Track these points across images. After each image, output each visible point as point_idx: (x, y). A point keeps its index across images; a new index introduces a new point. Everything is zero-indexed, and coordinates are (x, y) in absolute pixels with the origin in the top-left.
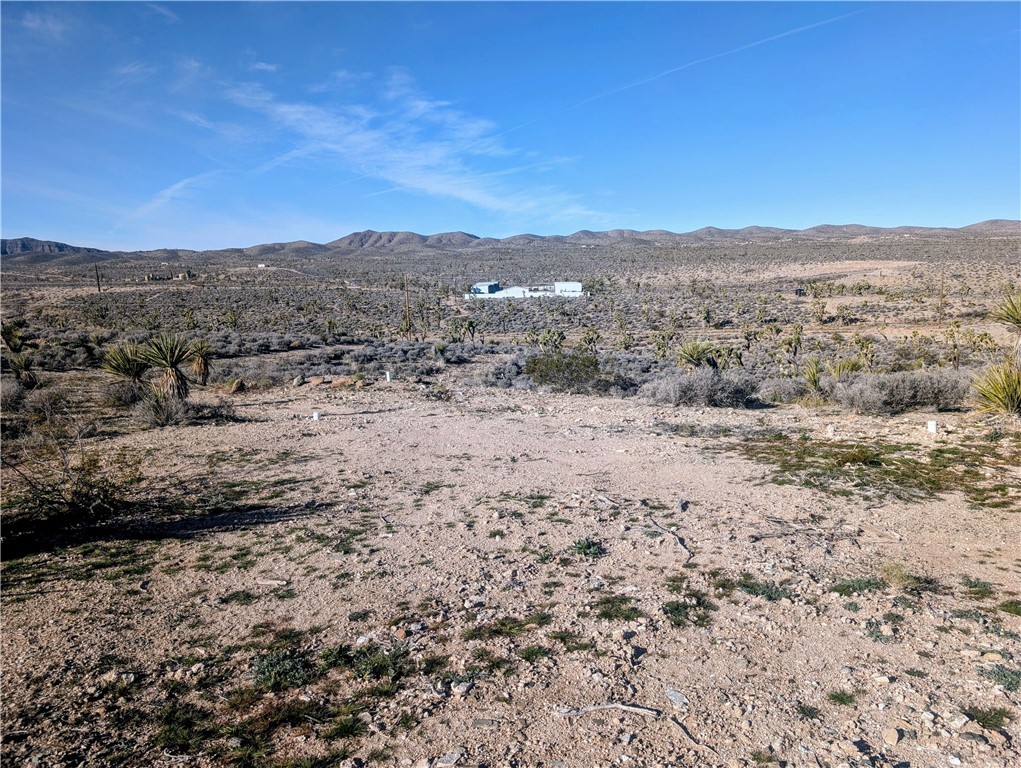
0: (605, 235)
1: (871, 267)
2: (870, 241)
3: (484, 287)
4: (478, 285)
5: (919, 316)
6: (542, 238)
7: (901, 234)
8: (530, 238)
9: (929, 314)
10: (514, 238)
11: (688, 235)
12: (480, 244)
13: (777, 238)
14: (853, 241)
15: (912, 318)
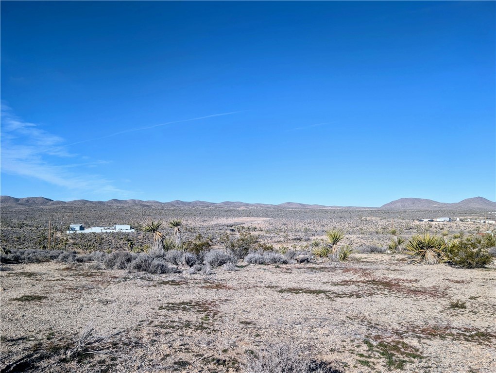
0: (126, 202)
1: (253, 220)
2: (246, 209)
3: (77, 227)
4: (72, 226)
5: (279, 239)
6: (91, 202)
7: (257, 206)
8: (85, 202)
9: (282, 239)
10: (75, 201)
11: (168, 203)
12: (53, 204)
13: (208, 206)
14: (239, 209)
15: (276, 240)
